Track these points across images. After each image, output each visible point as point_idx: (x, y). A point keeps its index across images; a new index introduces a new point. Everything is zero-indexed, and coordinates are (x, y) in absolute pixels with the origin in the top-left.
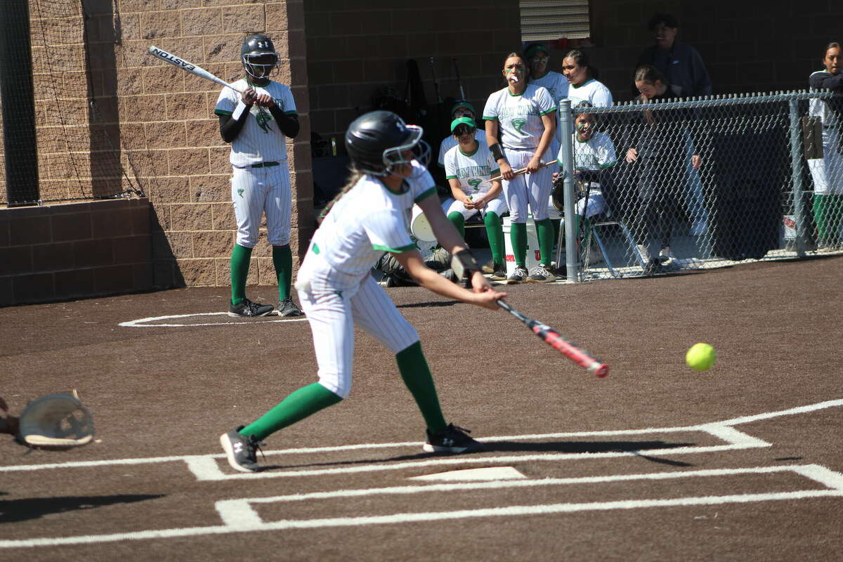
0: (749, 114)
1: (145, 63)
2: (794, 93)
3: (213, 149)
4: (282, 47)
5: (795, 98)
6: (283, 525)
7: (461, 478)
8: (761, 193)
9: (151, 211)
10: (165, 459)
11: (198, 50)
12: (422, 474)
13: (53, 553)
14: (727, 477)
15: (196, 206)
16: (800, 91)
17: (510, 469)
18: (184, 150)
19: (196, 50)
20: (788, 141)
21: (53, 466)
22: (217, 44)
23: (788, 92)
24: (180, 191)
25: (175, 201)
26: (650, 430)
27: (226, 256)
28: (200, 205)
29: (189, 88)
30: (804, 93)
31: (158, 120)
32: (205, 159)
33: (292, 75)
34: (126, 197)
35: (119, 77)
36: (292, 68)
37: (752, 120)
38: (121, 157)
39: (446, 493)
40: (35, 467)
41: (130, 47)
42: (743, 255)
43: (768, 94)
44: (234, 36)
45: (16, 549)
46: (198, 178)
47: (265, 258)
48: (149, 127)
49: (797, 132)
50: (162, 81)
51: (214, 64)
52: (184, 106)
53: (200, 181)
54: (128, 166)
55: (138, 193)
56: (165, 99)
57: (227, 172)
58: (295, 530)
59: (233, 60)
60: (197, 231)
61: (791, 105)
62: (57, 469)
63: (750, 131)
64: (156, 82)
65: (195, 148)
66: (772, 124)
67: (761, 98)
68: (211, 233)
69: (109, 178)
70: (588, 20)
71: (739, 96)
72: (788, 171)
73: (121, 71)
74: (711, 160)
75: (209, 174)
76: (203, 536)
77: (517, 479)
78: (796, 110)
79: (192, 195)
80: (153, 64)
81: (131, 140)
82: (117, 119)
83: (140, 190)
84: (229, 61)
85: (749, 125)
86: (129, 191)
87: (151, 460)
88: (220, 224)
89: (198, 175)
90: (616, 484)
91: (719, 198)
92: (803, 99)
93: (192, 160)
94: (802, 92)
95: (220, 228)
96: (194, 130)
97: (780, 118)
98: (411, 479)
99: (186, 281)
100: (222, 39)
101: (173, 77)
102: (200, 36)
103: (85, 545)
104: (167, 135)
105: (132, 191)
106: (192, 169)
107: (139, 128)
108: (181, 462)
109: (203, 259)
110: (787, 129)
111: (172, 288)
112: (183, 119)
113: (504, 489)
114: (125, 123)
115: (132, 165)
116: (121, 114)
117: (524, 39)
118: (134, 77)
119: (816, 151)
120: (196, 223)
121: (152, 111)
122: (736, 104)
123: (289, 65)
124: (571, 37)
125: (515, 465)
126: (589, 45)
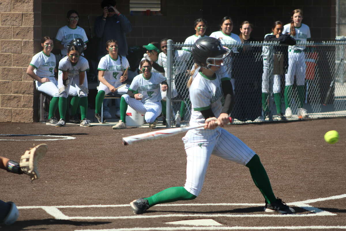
2: (271, 42)
4: (30, 6)
5: (272, 45)
7: (190, 224)
12: (170, 221)
17: (211, 220)
23: (269, 42)
30: (276, 43)
36: (35, 17)
43: (260, 42)
47: (16, 109)
59: (4, 12)
70: (160, 2)
77: (217, 226)
84: (3, 12)
98: (167, 223)
108: (41, 209)
117: (131, 10)
123: (33, 16)
124: (152, 10)
125: (213, 218)
126: (160, 14)
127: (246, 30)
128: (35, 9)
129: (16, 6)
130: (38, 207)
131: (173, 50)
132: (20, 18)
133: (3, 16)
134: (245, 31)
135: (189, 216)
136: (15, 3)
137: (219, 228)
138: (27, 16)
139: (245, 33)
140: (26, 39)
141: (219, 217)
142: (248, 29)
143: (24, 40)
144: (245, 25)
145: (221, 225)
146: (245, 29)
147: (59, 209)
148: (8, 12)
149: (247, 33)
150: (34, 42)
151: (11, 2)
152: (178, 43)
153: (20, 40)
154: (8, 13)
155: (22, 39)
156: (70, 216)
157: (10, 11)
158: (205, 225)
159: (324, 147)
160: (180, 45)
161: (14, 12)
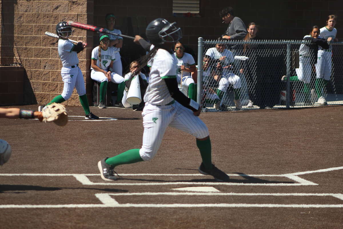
0: (271, 49)
1: (26, 11)
2: (289, 41)
3: (53, 48)
4: (84, 8)
5: (289, 43)
6: (128, 205)
7: (193, 190)
8: (274, 80)
9: (25, 72)
10: (65, 175)
11: (49, 7)
12: (177, 188)
13: (35, 211)
14: (305, 196)
15: (44, 71)
16: (291, 40)
17: (212, 188)
18: (40, 48)
19: (48, 7)
20: (286, 60)
21: (18, 175)
22: (57, 5)
23: (287, 40)
24: (37, 64)
25: (35, 68)
26: (263, 175)
27: (55, 92)
28: (45, 71)
29: (44, 22)
30: (293, 41)
31: (30, 35)
32: (48, 52)
33: (87, 20)
34: (14, 65)
35: (15, 16)
36: (88, 17)
37: (272, 51)
38: (14, 49)
39: (190, 196)
40: (11, 175)
41: (20, 4)
42: (266, 105)
43: (279, 41)
44: (64, 2)
45: (18, 209)
46: (45, 60)
48: (26, 37)
49: (289, 57)
50: (33, 19)
51: (55, 13)
52: (41, 30)
53: (46, 61)
54: (16, 53)
55: (20, 64)
56: (34, 26)
57: (58, 58)
58: (134, 208)
59: (63, 12)
60: (44, 82)
61: (288, 46)
62: (20, 176)
63: (271, 55)
64: (30, 19)
65: (45, 47)
66: (280, 53)
67: (276, 42)
68: (49, 82)
69: (8, 57)
70: (199, 6)
71: (268, 41)
72: (285, 73)
73: (16, 14)
74: (256, 66)
75: (50, 58)
76: (96, 208)
77: (215, 192)
78: (290, 48)
79: (42, 66)
80: (29, 12)
81: (18, 42)
82: (13, 33)
83: (20, 63)
84: (61, 12)
85: (271, 53)
86: (16, 63)
87: (59, 175)
88: (53, 79)
89: (45, 59)
90: (260, 197)
91: (258, 82)
92: (292, 44)
93: (43, 52)
94: (292, 41)
95: (53, 81)
96: (45, 40)
97: (283, 51)
98: (173, 189)
99: (37, 102)
100: (59, 4)
101: (37, 17)
102: (50, 2)
103: (47, 209)
104: (33, 41)
105: (17, 63)
106: (43, 56)
107: (22, 38)
108: (72, 176)
109: (45, 93)
110: (286, 56)
111: (32, 104)
112: (40, 35)
113: (214, 196)
114: (16, 35)
115: (18, 53)
116: (15, 32)
117: (174, 12)
118: (21, 16)
119: (296, 65)
120: (43, 78)
121: (28, 31)
122: (271, 44)
123: (86, 16)
124: (192, 12)
125: (214, 186)
126: (199, 16)
127: (253, 31)
128: (88, 11)
129: (72, 7)
130: (69, 175)
131: (203, 47)
132: (76, 18)
133: (62, 16)
134: (251, 32)
135: (193, 184)
136: (72, 6)
137: (216, 194)
138: (81, 16)
139: (251, 33)
140: (80, 36)
141: (219, 185)
142: (254, 29)
143: (79, 36)
144: (251, 26)
145: (219, 191)
146: (251, 29)
147: (87, 176)
148: (66, 12)
149: (253, 33)
150: (87, 38)
151: (69, 5)
152: (208, 40)
153: (75, 36)
154: (66, 14)
155: (77, 35)
156: (94, 182)
157: (68, 12)
158: (205, 191)
159: (325, 129)
160: (209, 42)
161: (71, 13)
